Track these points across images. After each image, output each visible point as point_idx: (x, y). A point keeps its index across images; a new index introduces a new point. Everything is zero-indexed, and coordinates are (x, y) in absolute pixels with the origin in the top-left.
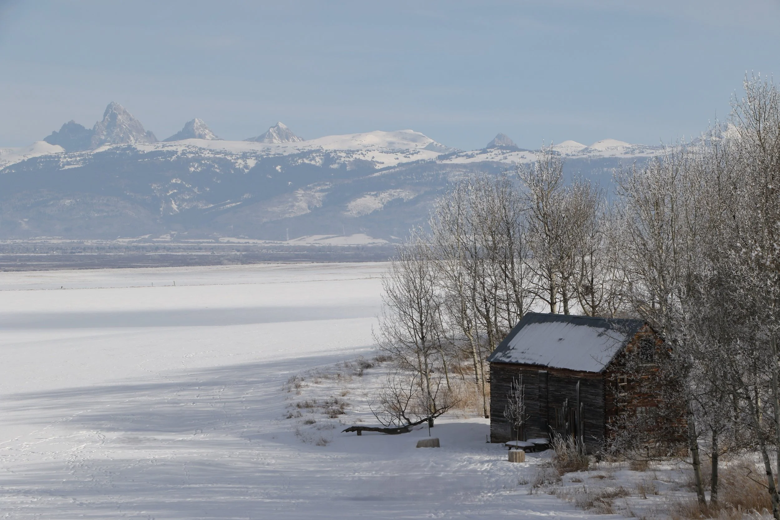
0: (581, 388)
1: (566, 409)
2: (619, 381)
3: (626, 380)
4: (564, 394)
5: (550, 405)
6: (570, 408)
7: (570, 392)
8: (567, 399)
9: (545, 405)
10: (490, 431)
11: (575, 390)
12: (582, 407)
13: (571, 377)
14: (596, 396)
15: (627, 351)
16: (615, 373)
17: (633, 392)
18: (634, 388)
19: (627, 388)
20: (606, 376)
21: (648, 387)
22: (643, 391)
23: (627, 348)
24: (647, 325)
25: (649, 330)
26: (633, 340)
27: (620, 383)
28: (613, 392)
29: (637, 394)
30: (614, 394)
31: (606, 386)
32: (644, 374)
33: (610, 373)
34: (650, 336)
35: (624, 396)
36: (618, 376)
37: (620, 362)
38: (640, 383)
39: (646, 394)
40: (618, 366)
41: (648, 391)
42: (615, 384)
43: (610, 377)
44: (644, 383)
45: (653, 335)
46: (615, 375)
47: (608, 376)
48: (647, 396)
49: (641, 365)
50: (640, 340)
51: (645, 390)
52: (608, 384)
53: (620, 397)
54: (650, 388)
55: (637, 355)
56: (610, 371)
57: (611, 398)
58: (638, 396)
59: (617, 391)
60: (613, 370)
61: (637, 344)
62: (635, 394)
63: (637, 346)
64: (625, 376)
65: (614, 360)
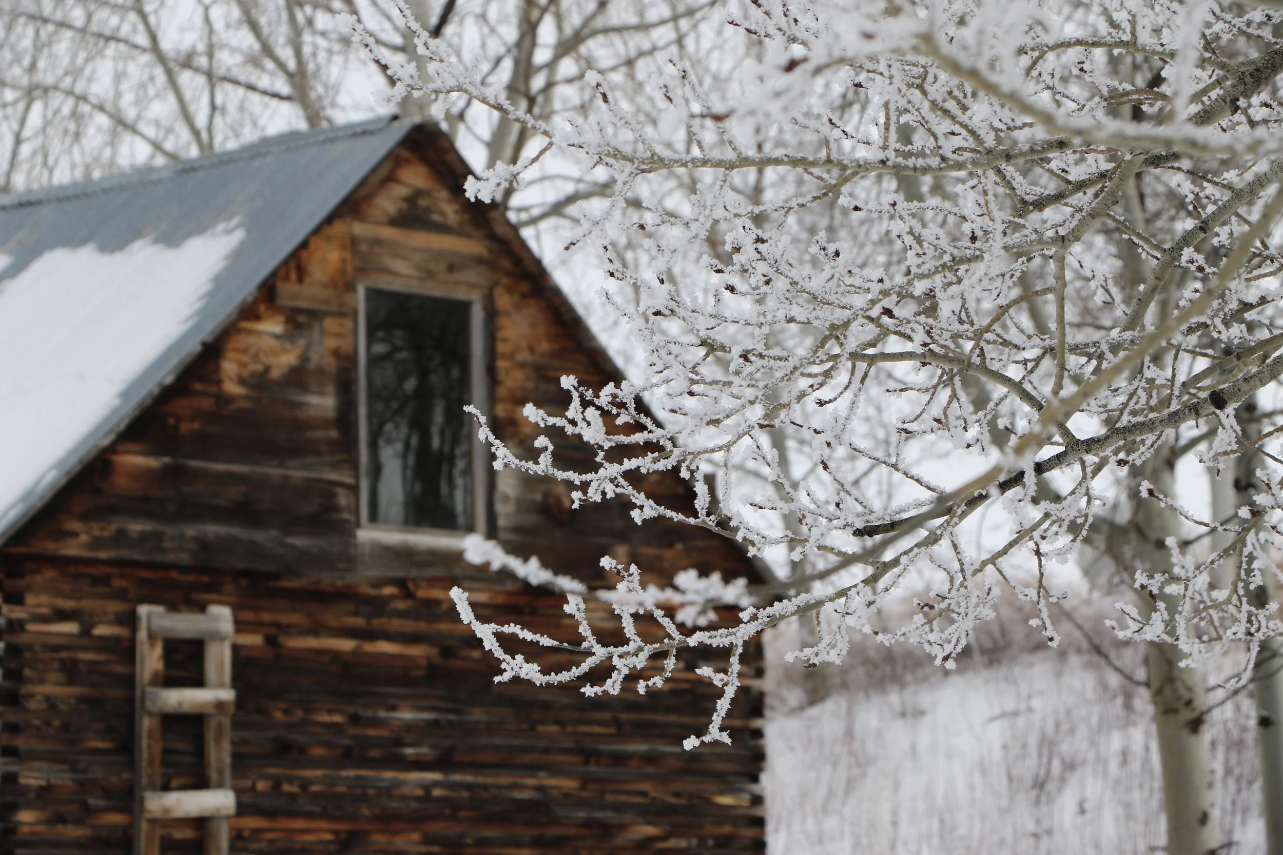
2: (151, 660)
3: (219, 659)
15: (242, 381)
16: (117, 583)
17: (286, 787)
18: (302, 750)
19: (226, 746)
20: (30, 599)
21: (425, 751)
22: (390, 788)
23: (245, 351)
24: (424, 160)
25: (442, 213)
26: (300, 280)
27: (169, 681)
28: (97, 773)
29: (325, 815)
30: (107, 792)
31: (27, 711)
32: (396, 624)
33: (71, 569)
34: (451, 268)
35: (201, 823)
36: (143, 610)
37: (173, 474)
38: (351, 709)
39: (414, 820)
40: (150, 515)
41: (427, 787)
42: (115, 693)
43: (61, 615)
44: (394, 708)
45: (479, 261)
46: (121, 595)
47: (44, 599)
48: (416, 836)
49: (367, 535)
50: (361, 291)
51: (403, 783)
52: (42, 681)
53: (159, 832)
54: (443, 763)
55: (334, 434)
56: (71, 549)
57: (73, 832)
58: (336, 833)
59: (131, 764)
60: (97, 543)
61: (330, 324)
62: (310, 815)
63: (331, 343)
64: (216, 618)
65: (106, 442)
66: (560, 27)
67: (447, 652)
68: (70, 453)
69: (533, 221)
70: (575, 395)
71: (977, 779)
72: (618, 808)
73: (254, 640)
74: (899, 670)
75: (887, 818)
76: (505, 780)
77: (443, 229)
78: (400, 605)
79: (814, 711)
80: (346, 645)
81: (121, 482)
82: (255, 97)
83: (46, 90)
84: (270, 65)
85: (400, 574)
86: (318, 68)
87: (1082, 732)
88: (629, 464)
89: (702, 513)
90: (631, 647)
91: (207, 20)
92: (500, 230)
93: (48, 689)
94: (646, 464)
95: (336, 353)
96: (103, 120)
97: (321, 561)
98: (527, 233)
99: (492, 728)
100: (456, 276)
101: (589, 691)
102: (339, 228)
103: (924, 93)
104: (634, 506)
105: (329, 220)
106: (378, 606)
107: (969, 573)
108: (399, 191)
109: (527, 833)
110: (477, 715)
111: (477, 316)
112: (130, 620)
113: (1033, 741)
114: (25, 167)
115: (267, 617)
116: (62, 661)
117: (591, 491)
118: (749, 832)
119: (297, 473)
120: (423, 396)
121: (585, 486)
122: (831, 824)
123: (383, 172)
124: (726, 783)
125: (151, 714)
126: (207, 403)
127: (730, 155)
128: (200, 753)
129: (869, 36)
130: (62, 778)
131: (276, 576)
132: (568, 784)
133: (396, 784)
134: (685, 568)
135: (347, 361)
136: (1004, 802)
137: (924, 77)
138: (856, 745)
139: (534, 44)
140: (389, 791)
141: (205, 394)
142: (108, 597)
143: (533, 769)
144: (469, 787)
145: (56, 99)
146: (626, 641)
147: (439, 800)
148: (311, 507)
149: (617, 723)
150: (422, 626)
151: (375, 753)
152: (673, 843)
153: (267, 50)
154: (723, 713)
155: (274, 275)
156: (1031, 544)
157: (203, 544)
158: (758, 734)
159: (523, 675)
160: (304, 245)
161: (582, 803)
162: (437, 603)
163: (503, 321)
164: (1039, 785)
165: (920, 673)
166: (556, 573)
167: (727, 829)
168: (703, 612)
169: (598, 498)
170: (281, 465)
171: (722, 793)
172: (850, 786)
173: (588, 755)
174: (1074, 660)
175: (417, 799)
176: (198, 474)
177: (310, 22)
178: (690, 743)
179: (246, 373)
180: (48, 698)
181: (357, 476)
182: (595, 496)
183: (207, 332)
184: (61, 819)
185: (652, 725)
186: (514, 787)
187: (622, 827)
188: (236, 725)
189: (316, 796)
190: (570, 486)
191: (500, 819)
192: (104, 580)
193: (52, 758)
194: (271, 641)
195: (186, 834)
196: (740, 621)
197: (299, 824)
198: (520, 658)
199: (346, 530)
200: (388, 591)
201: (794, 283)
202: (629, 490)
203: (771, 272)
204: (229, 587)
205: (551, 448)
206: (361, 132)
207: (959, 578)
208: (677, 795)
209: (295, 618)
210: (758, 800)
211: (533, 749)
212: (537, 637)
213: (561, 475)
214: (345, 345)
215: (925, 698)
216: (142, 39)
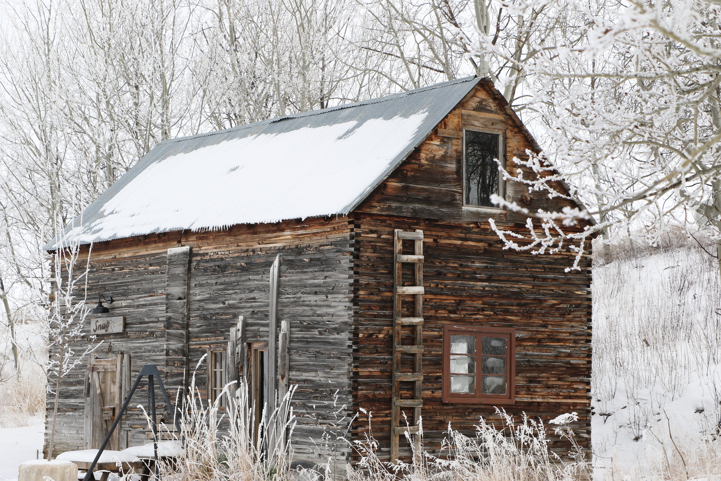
0: (283, 279)
1: (238, 349)
2: (399, 246)
3: (419, 246)
4: (231, 307)
5: (194, 344)
6: (249, 345)
7: (252, 295)
8: (241, 318)
9: (180, 345)
10: (43, 437)
11: (265, 289)
12: (285, 335)
13: (253, 251)
14: (327, 294)
15: (427, 160)
16: (388, 222)
17: (440, 286)
18: (445, 275)
19: (422, 272)
20: (362, 227)
21: (483, 276)
22: (472, 287)
23: (428, 150)
24: (485, 90)
25: (490, 106)
26: (445, 128)
27: (404, 253)
28: (382, 280)
29: (452, 295)
30: (385, 286)
31: (362, 261)
32: (474, 236)
33: (375, 218)
34: (493, 124)
35: (414, 296)
36: (396, 230)
37: (406, 188)
38: (460, 263)
39: (480, 297)
40: (398, 201)
41: (484, 287)
42: (388, 256)
43: (372, 232)
44: (473, 262)
45: (502, 121)
46: (390, 226)
47: (366, 227)
48: (480, 302)
49: (465, 208)
50: (464, 131)
51: (476, 285)
52: (366, 252)
53: (401, 299)
54: (489, 279)
55: (455, 176)
56: (375, 211)
57: (375, 298)
58: (455, 300)
59: (393, 278)
60: (382, 210)
61: (454, 142)
62: (447, 295)
63: (455, 148)
64: (418, 233)
65: (385, 178)
66: (529, 48)
67: (490, 245)
68: (374, 182)
69: (519, 110)
70: (531, 156)
71: (660, 287)
72: (544, 295)
73: (430, 240)
74: (635, 253)
75: (631, 299)
76: (508, 285)
77: (490, 111)
78: (476, 230)
79: (608, 266)
80: (459, 242)
81: (389, 191)
82: (433, 72)
83: (370, 70)
84: (437, 61)
85: (476, 221)
86: (452, 62)
87: (695, 273)
88: (548, 178)
89: (572, 195)
90: (548, 239)
91: (418, 48)
92: (509, 112)
93: (367, 254)
94: (554, 178)
95: (456, 151)
96: (387, 80)
97: (451, 216)
98: (518, 113)
99: (504, 269)
100: (494, 127)
101: (534, 253)
102: (457, 111)
103: (650, 52)
104: (549, 193)
105: (454, 109)
106: (468, 230)
107: (661, 215)
108: (477, 99)
109: (515, 302)
110: (499, 265)
111: (501, 139)
112: (392, 234)
113: (679, 276)
114: (363, 94)
115: (434, 233)
116: (372, 245)
117: (535, 187)
118: (586, 303)
119: (443, 188)
120: (484, 165)
121: (533, 186)
122: (612, 301)
123: (471, 94)
124: (578, 287)
125: (398, 262)
126: (416, 166)
127: (584, 73)
128: (414, 275)
129: (634, 20)
130: (372, 281)
131: (437, 221)
132: (529, 287)
133: (474, 286)
134: (566, 206)
135: (459, 154)
136: (669, 295)
137: (650, 47)
138: (621, 276)
139: (521, 53)
140: (472, 288)
141: (415, 164)
142: (386, 226)
143: (517, 282)
144: (497, 287)
145: (372, 74)
146: (546, 237)
147: (487, 291)
148: (448, 199)
149: (544, 268)
150: (482, 237)
151: (468, 276)
152: (561, 306)
153: (436, 57)
154: (578, 260)
155: (437, 126)
156: (683, 206)
157: (415, 210)
158: (590, 272)
159: (512, 247)
160: (446, 117)
161: (533, 293)
162: (488, 229)
163: (509, 141)
164: (681, 290)
165: (642, 254)
166: (522, 207)
167: (579, 302)
168: (572, 221)
169: (537, 189)
170: (439, 186)
171: (578, 291)
172: (619, 290)
173: (535, 278)
174: (693, 250)
175: (480, 290)
176: (413, 188)
177: (450, 48)
178: (567, 270)
179: (428, 157)
180: (368, 257)
181: (462, 190)
182: (536, 188)
183: (416, 145)
184: (372, 294)
185: (556, 269)
186: (511, 287)
187: (545, 300)
188: (424, 266)
189: (449, 289)
190: (528, 185)
191: (507, 297)
192: (385, 221)
193: (369, 275)
194: (435, 241)
195: (410, 299)
196: (584, 230)
197: (444, 297)
198: (511, 241)
199: (458, 207)
200: (471, 226)
201: (604, 118)
202: (547, 187)
203: (597, 114)
204: (422, 224)
205: (522, 173)
206: (465, 81)
207: (658, 217)
208: (563, 291)
209: (443, 234)
210: (589, 293)
211: (518, 276)
212: (517, 235)
213: (525, 182)
214: (459, 148)
215: (644, 262)
216: (399, 55)
